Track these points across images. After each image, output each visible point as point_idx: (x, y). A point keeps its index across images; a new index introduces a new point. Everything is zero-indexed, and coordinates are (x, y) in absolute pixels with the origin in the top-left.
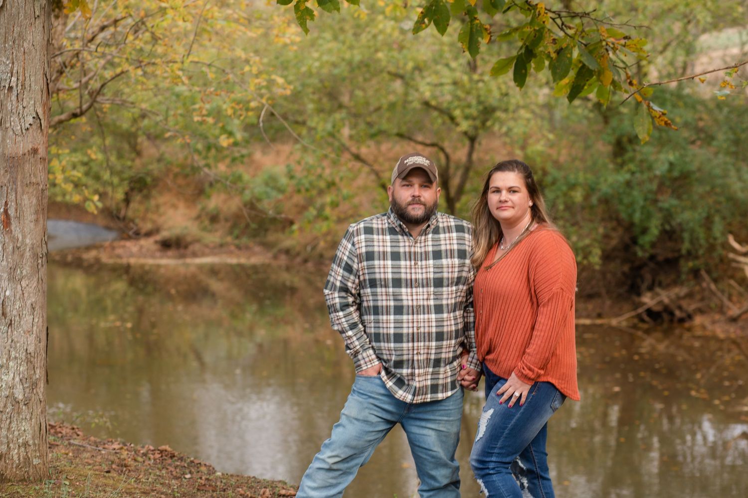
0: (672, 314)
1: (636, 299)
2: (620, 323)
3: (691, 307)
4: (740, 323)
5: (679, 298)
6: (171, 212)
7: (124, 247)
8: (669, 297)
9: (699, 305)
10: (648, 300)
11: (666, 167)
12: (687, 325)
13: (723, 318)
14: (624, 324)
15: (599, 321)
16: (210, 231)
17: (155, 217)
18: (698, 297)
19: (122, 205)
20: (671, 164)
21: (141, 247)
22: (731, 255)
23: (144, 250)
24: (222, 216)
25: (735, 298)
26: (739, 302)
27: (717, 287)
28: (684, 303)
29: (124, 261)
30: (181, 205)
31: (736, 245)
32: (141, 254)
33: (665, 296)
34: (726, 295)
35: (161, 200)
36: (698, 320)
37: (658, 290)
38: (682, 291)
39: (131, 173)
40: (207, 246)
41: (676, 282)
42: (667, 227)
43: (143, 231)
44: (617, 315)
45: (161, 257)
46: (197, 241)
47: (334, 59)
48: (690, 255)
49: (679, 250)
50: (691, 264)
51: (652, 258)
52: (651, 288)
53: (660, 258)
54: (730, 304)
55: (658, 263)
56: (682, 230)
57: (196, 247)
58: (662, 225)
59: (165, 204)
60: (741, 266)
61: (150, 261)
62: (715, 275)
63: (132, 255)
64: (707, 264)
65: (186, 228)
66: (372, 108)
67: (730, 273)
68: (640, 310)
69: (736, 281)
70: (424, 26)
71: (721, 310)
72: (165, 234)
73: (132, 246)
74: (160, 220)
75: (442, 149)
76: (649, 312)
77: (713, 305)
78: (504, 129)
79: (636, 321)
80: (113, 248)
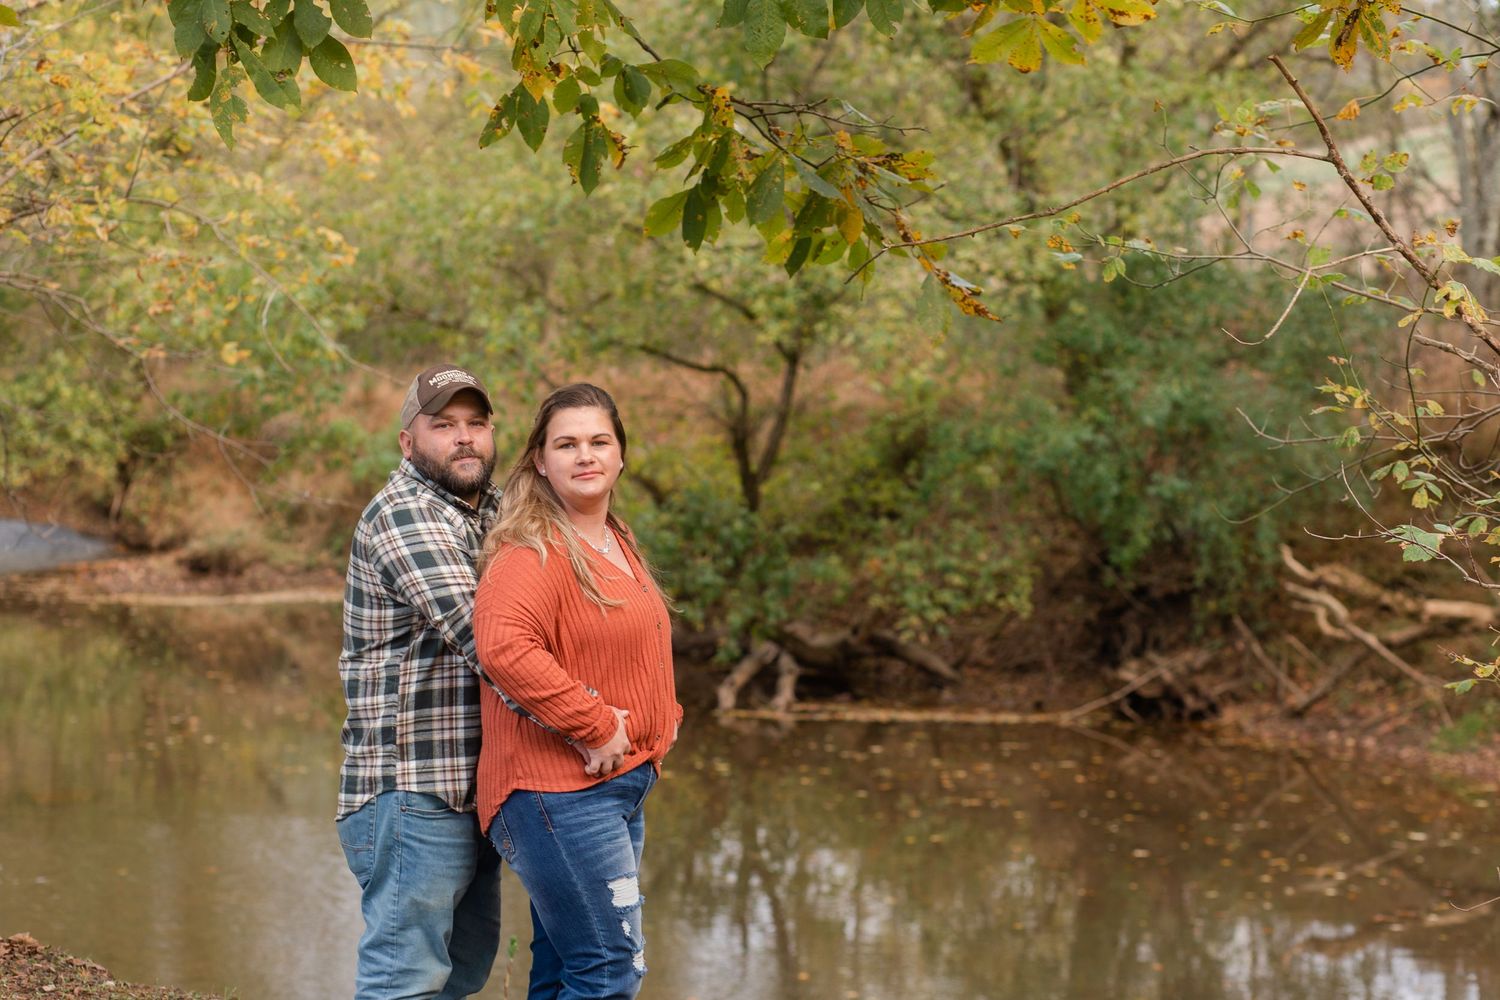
0: (1178, 703)
1: (1108, 672)
2: (1075, 720)
3: (1215, 688)
4: (1309, 721)
5: (1192, 671)
6: (211, 502)
7: (115, 571)
8: (1172, 669)
9: (1232, 685)
10: (1132, 675)
11: (1165, 410)
12: (1207, 725)
13: (1276, 711)
14: (1085, 722)
15: (1035, 718)
16: (287, 541)
17: (179, 512)
18: (1230, 669)
19: (116, 488)
20: (1177, 406)
21: (149, 571)
22: (1291, 587)
23: (154, 578)
24: (311, 513)
25: (1300, 673)
26: (1310, 680)
27: (1265, 651)
28: (1202, 682)
29: (114, 598)
30: (232, 489)
31: (1298, 568)
32: (147, 585)
33: (1166, 668)
34: (1284, 664)
35: (193, 478)
36: (1229, 715)
37: (1152, 656)
38: (1199, 657)
39: (133, 424)
40: (280, 570)
41: (1185, 642)
42: (1168, 535)
43: (155, 542)
44: (1072, 705)
45: (187, 593)
46: (263, 560)
47: (522, 200)
48: (1213, 587)
49: (1190, 579)
50: (1212, 605)
51: (1141, 592)
52: (1138, 653)
53: (1157, 593)
54: (1291, 685)
55: (1153, 604)
56: (1196, 538)
57: (260, 572)
58: (1157, 528)
59: (201, 486)
60: (1312, 608)
61: (166, 600)
62: (1262, 626)
63: (128, 588)
64: (1244, 605)
65: (240, 534)
66: (593, 296)
67: (1291, 622)
68: (1116, 696)
69: (1302, 639)
70: (499, 132)
71: (1274, 694)
72: (197, 546)
73: (132, 570)
74: (191, 519)
75: (733, 377)
76: (1135, 699)
77: (1258, 686)
78: (849, 339)
79: (1106, 716)
80: (94, 574)
